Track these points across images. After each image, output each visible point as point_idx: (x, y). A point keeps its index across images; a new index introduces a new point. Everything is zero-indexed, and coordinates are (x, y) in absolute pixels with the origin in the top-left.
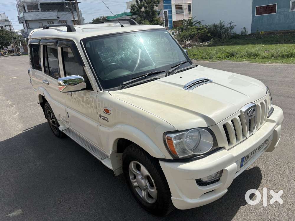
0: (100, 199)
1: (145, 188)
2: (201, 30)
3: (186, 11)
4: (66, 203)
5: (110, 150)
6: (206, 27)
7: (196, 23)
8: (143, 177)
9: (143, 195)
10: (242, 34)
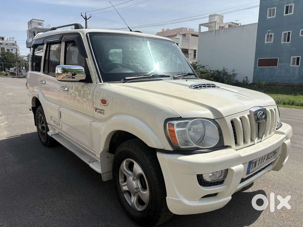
0: (81, 206)
1: (136, 191)
2: (204, 74)
3: (191, 55)
4: (41, 207)
5: (101, 148)
6: (210, 71)
7: (201, 67)
8: (135, 178)
9: (132, 201)
10: (244, 83)
